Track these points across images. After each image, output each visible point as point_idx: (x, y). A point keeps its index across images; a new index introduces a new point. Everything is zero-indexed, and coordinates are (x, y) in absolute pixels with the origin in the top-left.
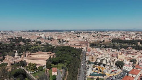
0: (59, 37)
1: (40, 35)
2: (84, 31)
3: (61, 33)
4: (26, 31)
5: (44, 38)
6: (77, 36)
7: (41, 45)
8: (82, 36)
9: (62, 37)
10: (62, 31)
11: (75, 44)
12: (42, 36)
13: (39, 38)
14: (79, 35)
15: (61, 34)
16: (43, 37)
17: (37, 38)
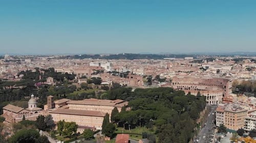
0: (149, 71)
1: (100, 64)
2: (221, 56)
3: (156, 61)
4: (68, 57)
5: (110, 72)
6: (200, 68)
7: (100, 87)
8: (213, 68)
9: (159, 70)
10: (161, 57)
11: (190, 86)
12: (106, 68)
13: (98, 72)
14: (204, 66)
15: (155, 63)
16: (109, 70)
17: (92, 72)
